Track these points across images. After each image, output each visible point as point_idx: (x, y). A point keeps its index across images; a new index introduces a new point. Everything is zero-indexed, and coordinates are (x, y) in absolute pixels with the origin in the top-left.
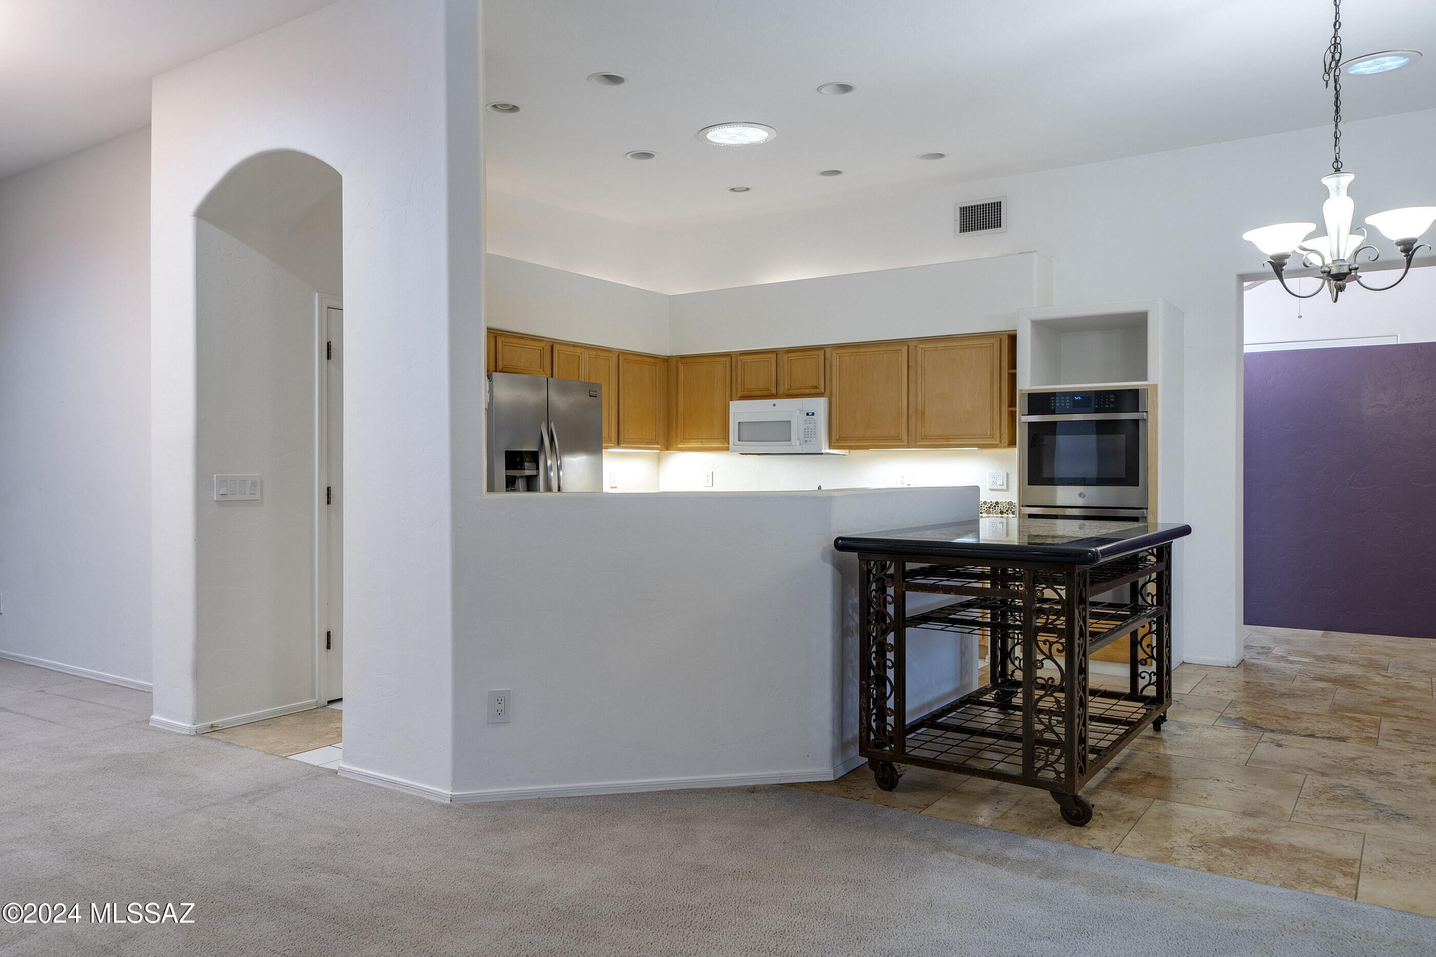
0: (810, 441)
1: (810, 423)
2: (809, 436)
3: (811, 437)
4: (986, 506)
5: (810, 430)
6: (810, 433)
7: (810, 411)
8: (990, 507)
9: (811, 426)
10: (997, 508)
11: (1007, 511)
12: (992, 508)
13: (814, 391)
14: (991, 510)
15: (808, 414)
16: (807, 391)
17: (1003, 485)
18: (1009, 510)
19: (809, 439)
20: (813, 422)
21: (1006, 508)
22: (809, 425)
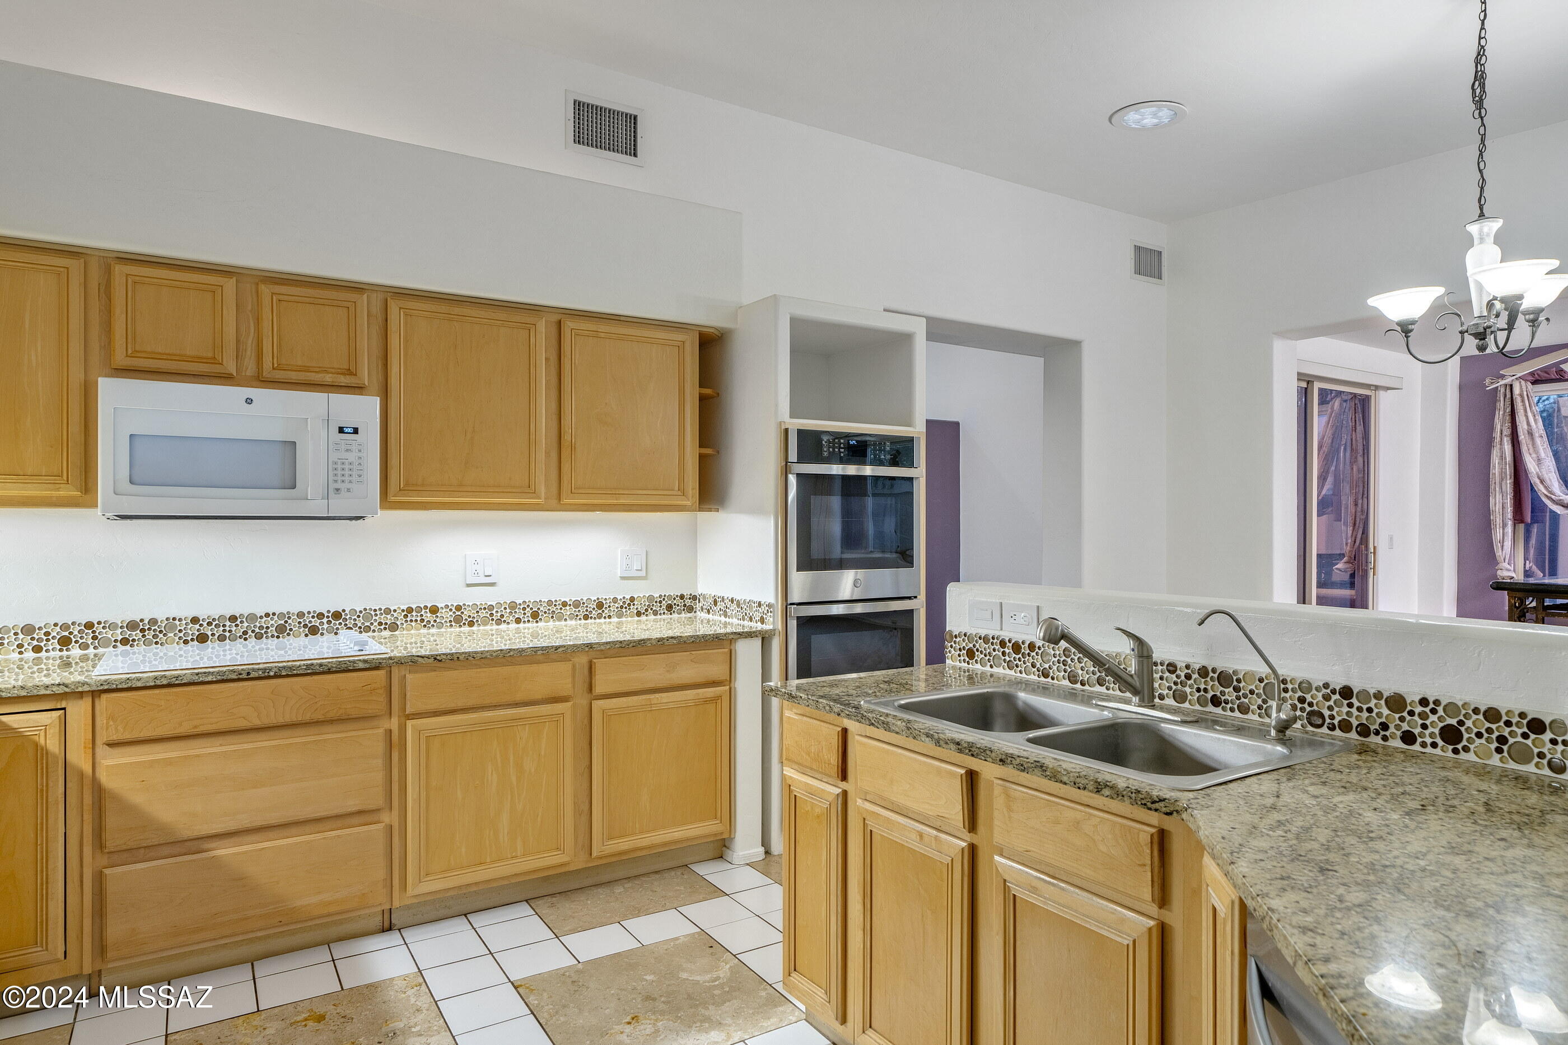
0: (349, 490)
1: (347, 450)
2: (347, 478)
3: (350, 482)
4: (616, 605)
5: (347, 467)
6: (347, 473)
7: (349, 423)
8: (622, 607)
9: (352, 457)
10: (632, 607)
11: (646, 610)
12: (626, 608)
13: (343, 380)
14: (624, 610)
15: (341, 430)
16: (328, 378)
17: (641, 570)
18: (649, 609)
19: (347, 485)
20: (354, 448)
21: (645, 605)
22: (347, 455)
